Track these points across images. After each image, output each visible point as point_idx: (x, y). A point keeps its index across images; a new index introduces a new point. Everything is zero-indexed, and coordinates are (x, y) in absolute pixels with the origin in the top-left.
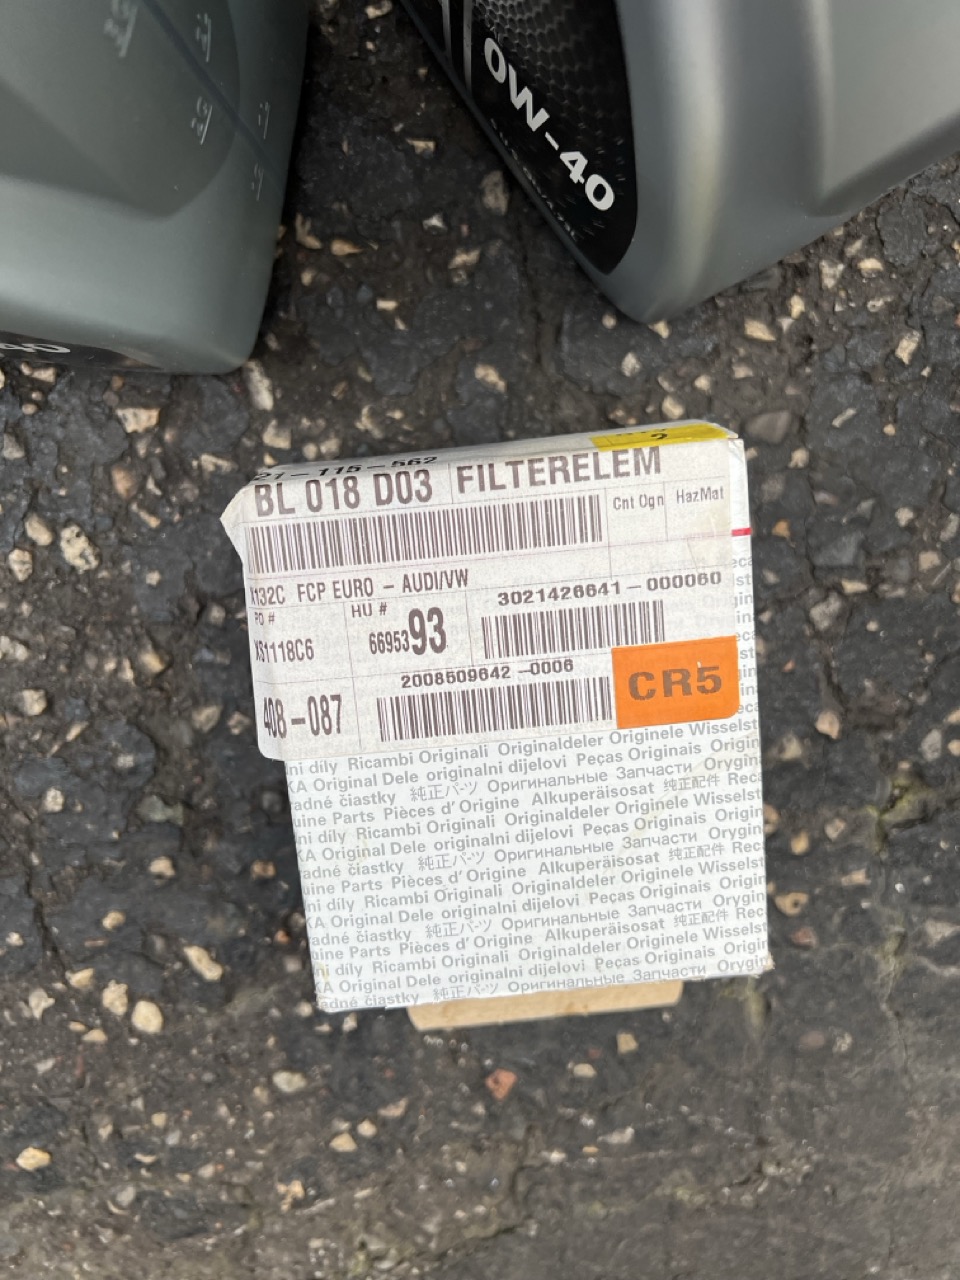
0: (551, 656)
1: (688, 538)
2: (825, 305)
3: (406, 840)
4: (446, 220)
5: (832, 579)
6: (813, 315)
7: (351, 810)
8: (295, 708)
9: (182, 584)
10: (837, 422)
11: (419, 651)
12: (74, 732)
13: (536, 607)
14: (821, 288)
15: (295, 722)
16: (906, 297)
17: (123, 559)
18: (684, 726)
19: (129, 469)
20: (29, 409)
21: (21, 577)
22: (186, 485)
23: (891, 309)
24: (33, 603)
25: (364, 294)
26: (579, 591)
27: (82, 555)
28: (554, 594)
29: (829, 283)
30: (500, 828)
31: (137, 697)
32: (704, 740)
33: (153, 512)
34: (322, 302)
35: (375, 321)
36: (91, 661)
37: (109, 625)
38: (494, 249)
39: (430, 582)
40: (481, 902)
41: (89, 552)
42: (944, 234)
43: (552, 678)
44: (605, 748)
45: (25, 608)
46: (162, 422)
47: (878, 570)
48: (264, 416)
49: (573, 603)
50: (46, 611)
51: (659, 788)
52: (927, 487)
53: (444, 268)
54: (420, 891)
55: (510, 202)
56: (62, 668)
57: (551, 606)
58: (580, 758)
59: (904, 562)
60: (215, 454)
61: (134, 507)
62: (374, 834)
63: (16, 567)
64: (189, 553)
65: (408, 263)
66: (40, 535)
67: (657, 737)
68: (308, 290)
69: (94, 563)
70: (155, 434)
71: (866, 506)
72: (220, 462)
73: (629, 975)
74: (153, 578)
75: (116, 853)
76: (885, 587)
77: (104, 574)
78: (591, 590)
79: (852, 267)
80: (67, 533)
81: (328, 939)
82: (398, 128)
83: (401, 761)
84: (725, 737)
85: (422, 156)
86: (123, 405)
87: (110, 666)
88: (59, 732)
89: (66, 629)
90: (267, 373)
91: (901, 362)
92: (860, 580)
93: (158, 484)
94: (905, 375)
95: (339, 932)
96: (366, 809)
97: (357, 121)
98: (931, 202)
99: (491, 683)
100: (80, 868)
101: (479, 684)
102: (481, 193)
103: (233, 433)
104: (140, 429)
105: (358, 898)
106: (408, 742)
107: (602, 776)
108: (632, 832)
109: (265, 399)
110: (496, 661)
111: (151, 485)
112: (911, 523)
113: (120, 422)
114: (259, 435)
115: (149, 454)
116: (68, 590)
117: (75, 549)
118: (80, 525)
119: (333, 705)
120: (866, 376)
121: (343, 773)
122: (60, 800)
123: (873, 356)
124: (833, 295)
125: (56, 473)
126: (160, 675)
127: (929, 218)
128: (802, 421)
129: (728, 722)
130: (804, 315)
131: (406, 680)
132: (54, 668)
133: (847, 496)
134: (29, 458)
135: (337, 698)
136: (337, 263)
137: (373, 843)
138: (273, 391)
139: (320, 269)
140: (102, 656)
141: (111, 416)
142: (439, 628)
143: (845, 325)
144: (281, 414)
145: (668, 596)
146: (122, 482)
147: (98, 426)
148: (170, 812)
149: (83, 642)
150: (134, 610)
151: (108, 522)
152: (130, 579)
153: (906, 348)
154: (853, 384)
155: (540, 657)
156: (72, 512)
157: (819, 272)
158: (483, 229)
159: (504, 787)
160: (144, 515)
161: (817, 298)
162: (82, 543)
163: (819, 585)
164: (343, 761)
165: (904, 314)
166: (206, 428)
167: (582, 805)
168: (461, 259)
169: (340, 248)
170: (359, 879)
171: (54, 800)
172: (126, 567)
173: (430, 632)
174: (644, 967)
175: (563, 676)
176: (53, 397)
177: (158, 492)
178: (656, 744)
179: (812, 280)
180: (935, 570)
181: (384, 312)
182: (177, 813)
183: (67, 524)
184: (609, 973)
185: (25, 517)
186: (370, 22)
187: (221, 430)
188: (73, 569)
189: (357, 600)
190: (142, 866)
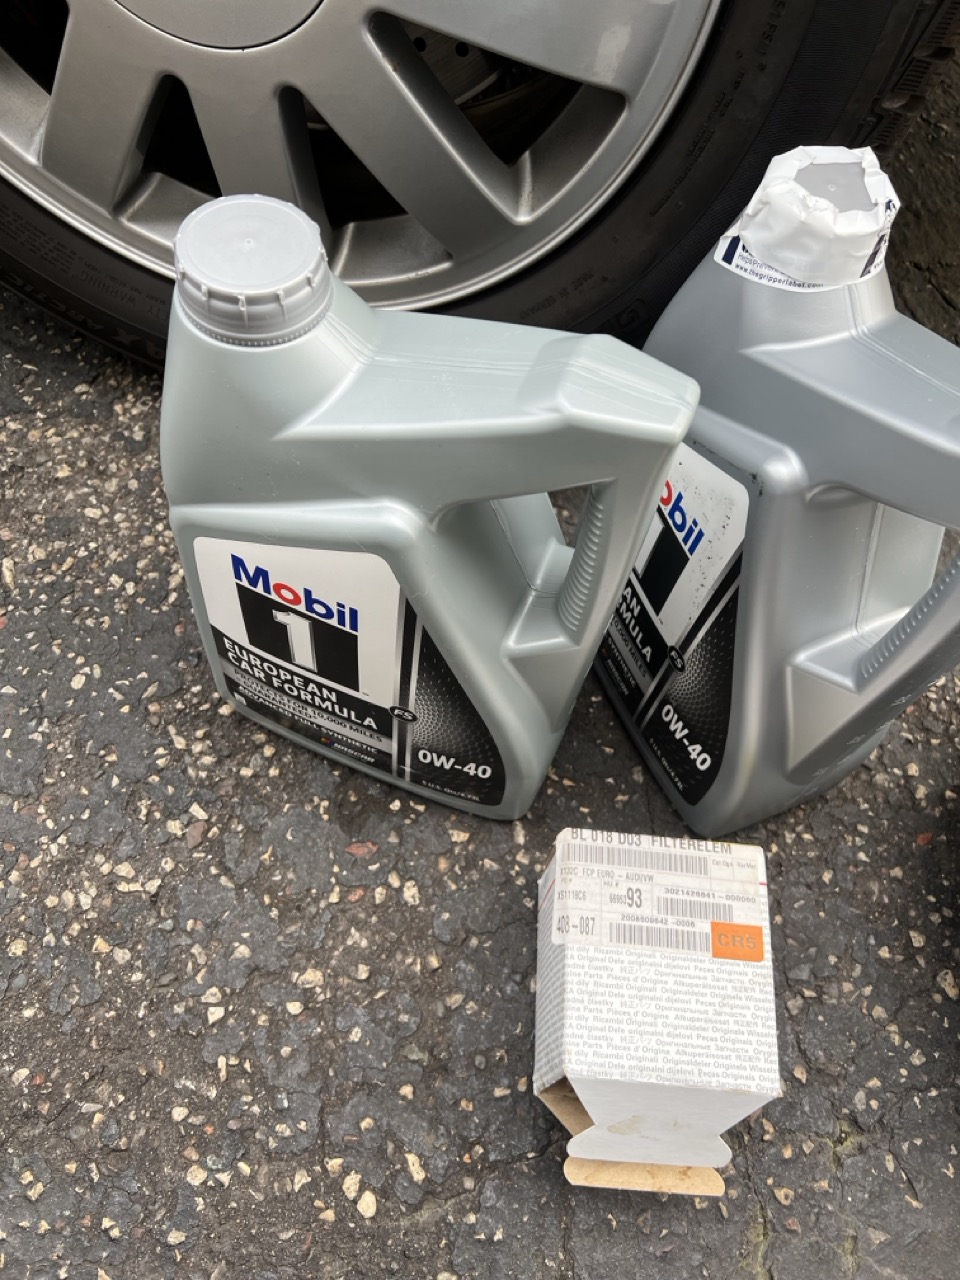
0: (685, 919)
1: (743, 882)
2: (787, 850)
3: (616, 991)
4: (615, 780)
5: (798, 987)
6: (782, 854)
7: (593, 972)
8: (575, 920)
9: (459, 922)
10: (796, 906)
11: (630, 905)
12: (380, 995)
13: (680, 897)
14: (785, 843)
15: (574, 926)
16: (825, 854)
17: (432, 903)
18: (741, 962)
19: (448, 859)
20: (408, 821)
21: (378, 901)
22: (474, 872)
23: (819, 858)
24: (379, 918)
25: (574, 803)
26: (698, 894)
27: (413, 897)
28: (688, 893)
29: (789, 841)
30: (658, 994)
31: (418, 982)
32: (749, 971)
33: (456, 882)
34: (554, 803)
35: (578, 815)
36: (399, 957)
37: (415, 938)
38: (635, 797)
39: (638, 878)
40: (648, 1028)
41: (417, 895)
42: (839, 831)
43: (686, 929)
44: (707, 965)
45: (374, 919)
46: (469, 841)
47: (821, 987)
48: (519, 847)
49: (695, 898)
50: (384, 923)
51: (730, 988)
52: (843, 947)
53: (613, 801)
54: (620, 1017)
55: (645, 779)
56: (384, 956)
57: (685, 897)
58: (696, 967)
59: (835, 985)
60: (491, 859)
61: (445, 878)
62: (601, 985)
63: (377, 896)
64: (467, 907)
65: (596, 795)
66: (394, 880)
67: (729, 965)
68: (549, 797)
69: (418, 902)
70: (465, 845)
71: (813, 950)
72: (493, 864)
73: (714, 1082)
74: (446, 916)
75: (382, 1077)
76: (825, 997)
77: (421, 909)
78: (703, 895)
79: (799, 836)
80: (409, 884)
81: (574, 1036)
82: (599, 741)
83: (617, 953)
84: (759, 971)
85: (607, 754)
86: (452, 828)
87: (409, 960)
88: (371, 993)
89: (393, 934)
90: (524, 828)
91: (824, 883)
92: (813, 990)
93: (461, 868)
94: (828, 890)
95: (579, 1032)
96: (600, 972)
97: (581, 736)
98: (833, 816)
99: (659, 925)
100: (357, 1083)
101: (654, 925)
102: (632, 774)
103: (502, 852)
104: (459, 841)
105: (591, 1016)
106: (622, 944)
107: (705, 978)
108: (717, 1008)
109: (521, 839)
110: (662, 916)
111: (457, 868)
112: (836, 963)
113: (450, 836)
114: (514, 856)
115: (459, 854)
116: (399, 914)
117: (411, 893)
118: (417, 881)
119: (591, 922)
120: (809, 886)
121: (591, 953)
122: (359, 1035)
123: (812, 879)
124: (790, 847)
125: (412, 854)
126: (436, 970)
127: (833, 823)
128: (779, 903)
129: (759, 964)
130: (777, 854)
131: (623, 917)
132: (379, 956)
133: (803, 945)
134: (400, 844)
135: (593, 919)
136: (564, 789)
137: (601, 990)
138: (525, 836)
139: (556, 789)
140: (406, 954)
141: (445, 832)
142: (639, 897)
143: (797, 861)
144: (527, 848)
145: (735, 904)
146: (443, 865)
147: (438, 836)
148: (421, 1056)
149: (397, 945)
150: (430, 932)
151: (430, 883)
152: (433, 915)
153: (827, 877)
154: (803, 890)
155: (681, 918)
156: (413, 874)
157: (784, 836)
158: (631, 789)
159: (662, 974)
160: (450, 883)
161: (783, 846)
162: (415, 891)
163: (791, 991)
164: (592, 948)
165: (825, 862)
166: (490, 847)
167: (696, 990)
168: (620, 798)
169: (567, 782)
170: (592, 1006)
171: (356, 1035)
172: (433, 907)
173: (635, 898)
174: (722, 1080)
175: (690, 929)
176: (421, 819)
177: (459, 873)
178: (729, 968)
179: (781, 838)
180: (852, 993)
181: (582, 813)
182: (425, 1057)
183: (411, 878)
184: (705, 1079)
185: (389, 872)
186: (592, 703)
187: (498, 850)
188: (406, 903)
189: (606, 879)
190: (396, 1090)
